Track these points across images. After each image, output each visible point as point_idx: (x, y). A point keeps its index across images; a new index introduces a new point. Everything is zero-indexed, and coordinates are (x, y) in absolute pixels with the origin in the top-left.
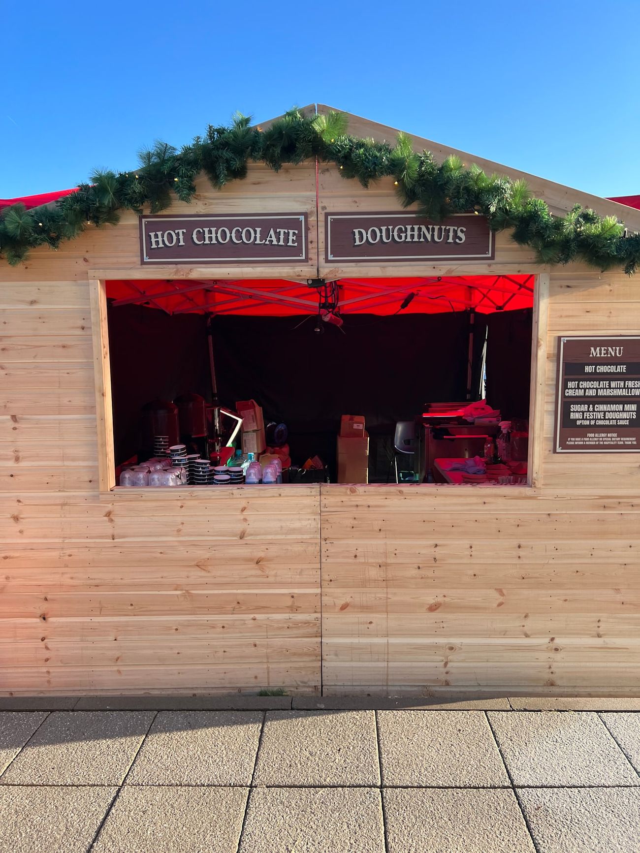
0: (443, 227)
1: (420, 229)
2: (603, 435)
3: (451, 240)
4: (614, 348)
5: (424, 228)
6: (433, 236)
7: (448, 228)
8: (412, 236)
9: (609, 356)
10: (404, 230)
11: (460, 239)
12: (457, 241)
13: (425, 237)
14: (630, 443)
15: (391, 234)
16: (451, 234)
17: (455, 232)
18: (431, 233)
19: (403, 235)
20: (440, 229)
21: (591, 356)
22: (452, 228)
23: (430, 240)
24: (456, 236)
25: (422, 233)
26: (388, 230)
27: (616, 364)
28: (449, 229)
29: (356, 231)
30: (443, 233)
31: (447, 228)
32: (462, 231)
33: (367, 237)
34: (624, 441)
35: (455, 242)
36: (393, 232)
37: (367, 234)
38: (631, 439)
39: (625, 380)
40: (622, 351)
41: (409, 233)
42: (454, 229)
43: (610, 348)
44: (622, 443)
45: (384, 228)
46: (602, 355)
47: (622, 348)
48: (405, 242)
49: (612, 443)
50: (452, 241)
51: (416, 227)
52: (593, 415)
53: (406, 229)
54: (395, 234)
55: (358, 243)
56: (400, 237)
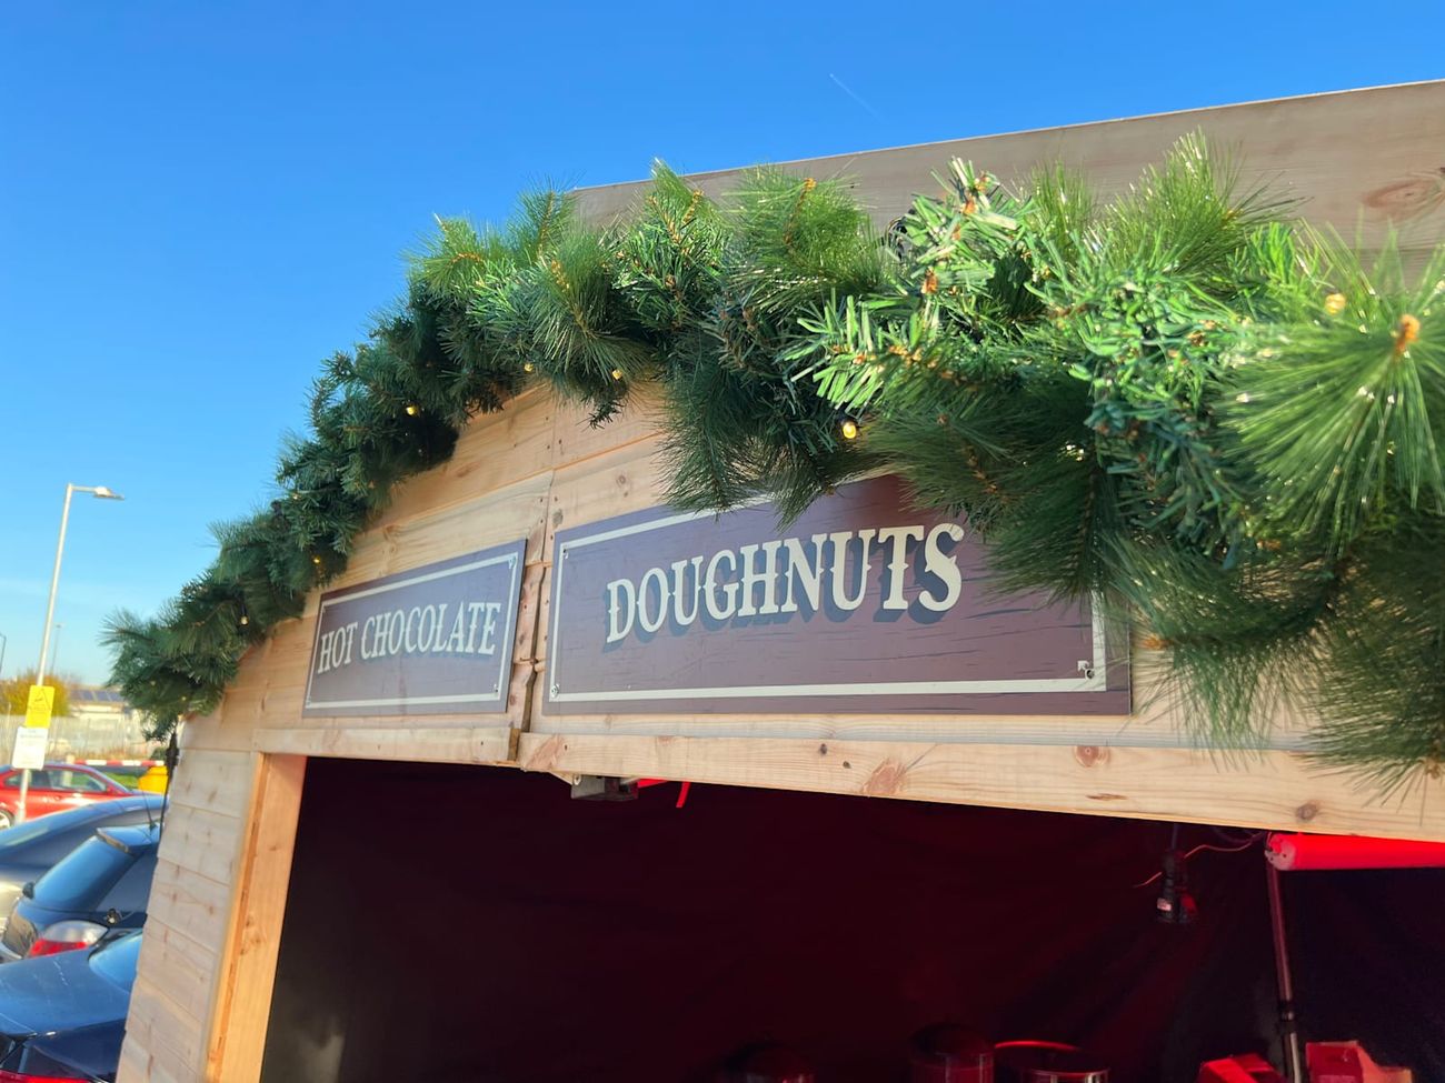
0: (866, 535)
1: (783, 554)
3: (896, 601)
5: (794, 545)
6: (827, 582)
7: (884, 534)
8: (759, 588)
10: (733, 567)
11: (940, 591)
12: (926, 599)
13: (800, 595)
15: (698, 588)
16: (899, 565)
17: (915, 548)
18: (819, 570)
19: (731, 589)
20: (855, 546)
22: (900, 534)
23: (815, 607)
24: (921, 578)
25: (789, 574)
26: (689, 571)
28: (891, 539)
29: (613, 587)
30: (866, 567)
31: (882, 539)
32: (945, 544)
33: (637, 607)
35: (917, 610)
36: (703, 582)
37: (637, 599)
41: (750, 578)
42: (910, 537)
45: (679, 567)
48: (736, 621)
50: (904, 605)
51: (771, 548)
53: (740, 559)
54: (710, 586)
55: (614, 636)
56: (722, 606)
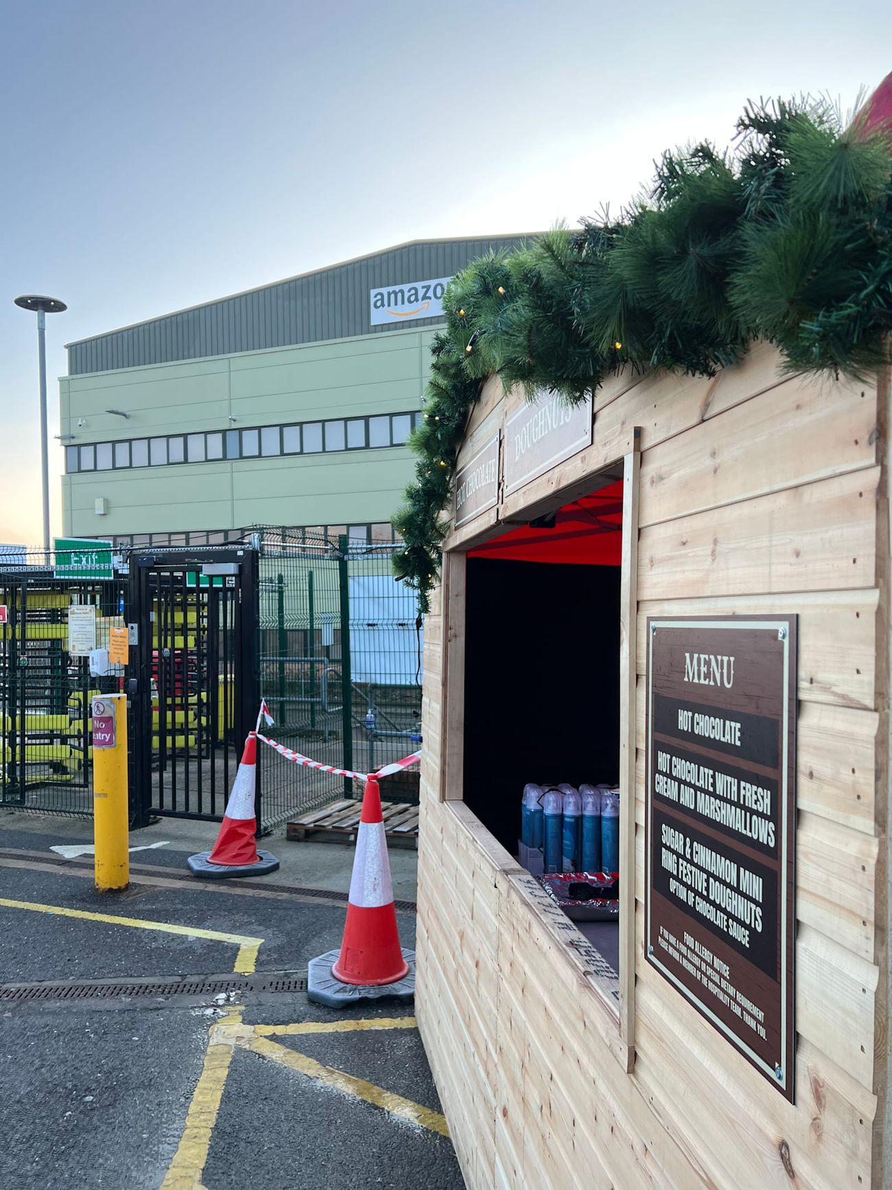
2: (707, 955)
4: (719, 658)
9: (712, 683)
14: (752, 1024)
21: (686, 679)
27: (724, 714)
34: (743, 1009)
36: (532, 428)
38: (755, 1011)
39: (740, 775)
40: (732, 672)
43: (712, 657)
44: (738, 1011)
46: (702, 681)
47: (732, 659)
49: (721, 996)
52: (691, 872)
53: (539, 418)
